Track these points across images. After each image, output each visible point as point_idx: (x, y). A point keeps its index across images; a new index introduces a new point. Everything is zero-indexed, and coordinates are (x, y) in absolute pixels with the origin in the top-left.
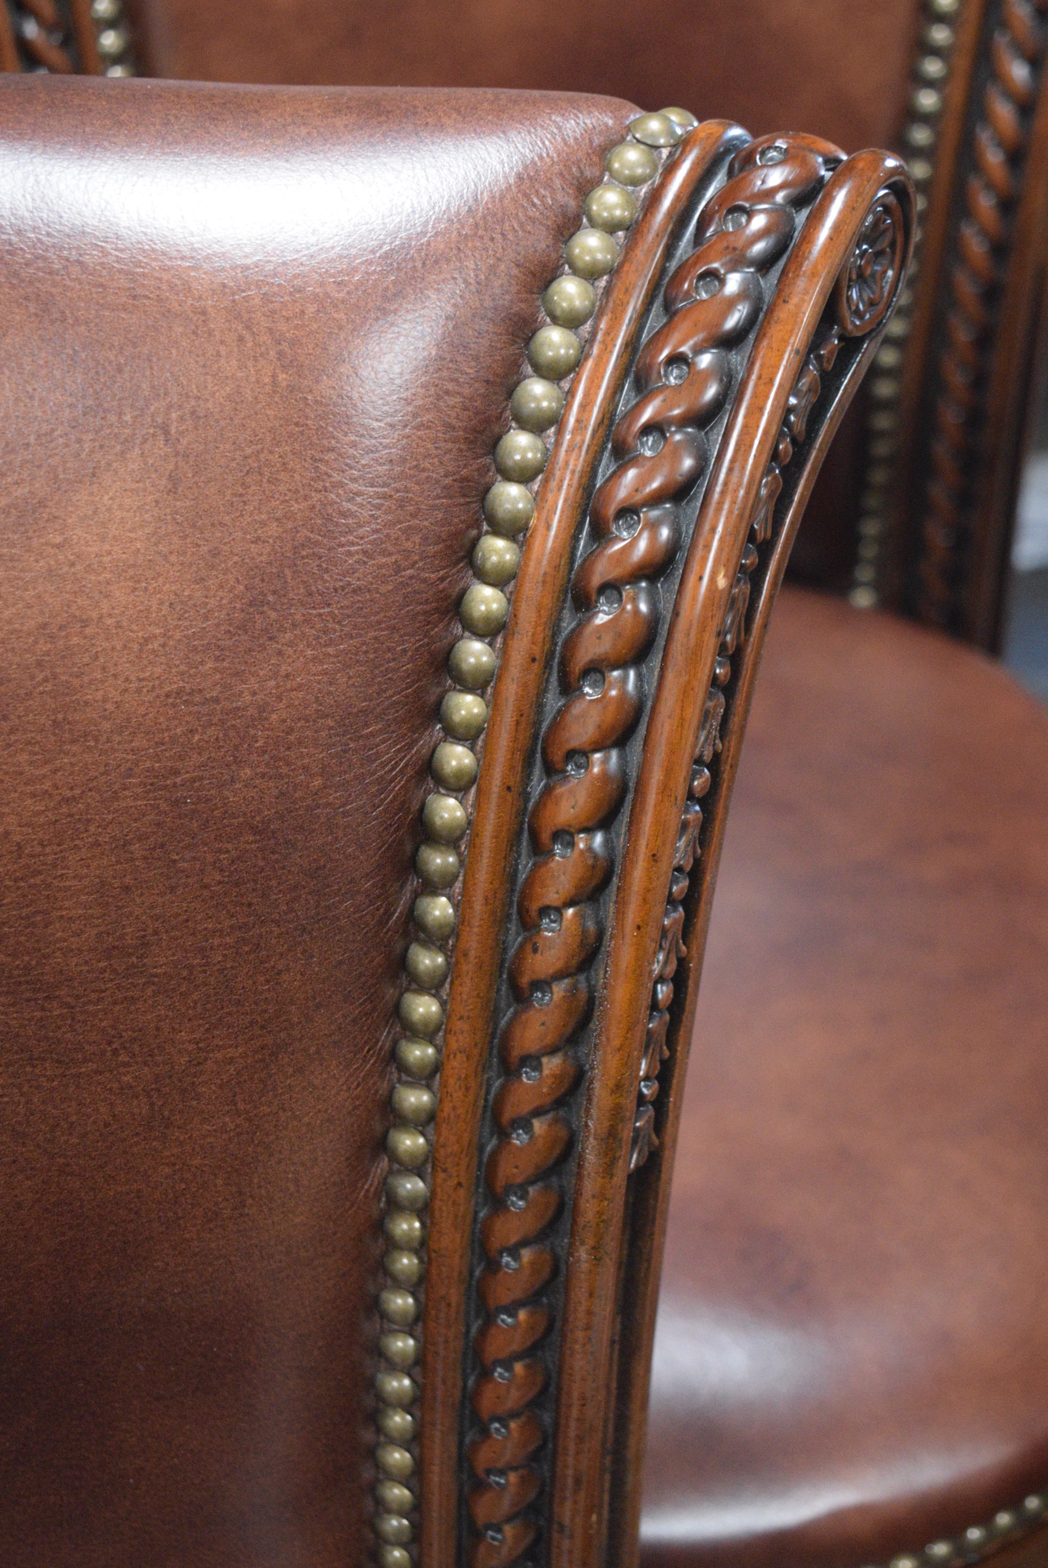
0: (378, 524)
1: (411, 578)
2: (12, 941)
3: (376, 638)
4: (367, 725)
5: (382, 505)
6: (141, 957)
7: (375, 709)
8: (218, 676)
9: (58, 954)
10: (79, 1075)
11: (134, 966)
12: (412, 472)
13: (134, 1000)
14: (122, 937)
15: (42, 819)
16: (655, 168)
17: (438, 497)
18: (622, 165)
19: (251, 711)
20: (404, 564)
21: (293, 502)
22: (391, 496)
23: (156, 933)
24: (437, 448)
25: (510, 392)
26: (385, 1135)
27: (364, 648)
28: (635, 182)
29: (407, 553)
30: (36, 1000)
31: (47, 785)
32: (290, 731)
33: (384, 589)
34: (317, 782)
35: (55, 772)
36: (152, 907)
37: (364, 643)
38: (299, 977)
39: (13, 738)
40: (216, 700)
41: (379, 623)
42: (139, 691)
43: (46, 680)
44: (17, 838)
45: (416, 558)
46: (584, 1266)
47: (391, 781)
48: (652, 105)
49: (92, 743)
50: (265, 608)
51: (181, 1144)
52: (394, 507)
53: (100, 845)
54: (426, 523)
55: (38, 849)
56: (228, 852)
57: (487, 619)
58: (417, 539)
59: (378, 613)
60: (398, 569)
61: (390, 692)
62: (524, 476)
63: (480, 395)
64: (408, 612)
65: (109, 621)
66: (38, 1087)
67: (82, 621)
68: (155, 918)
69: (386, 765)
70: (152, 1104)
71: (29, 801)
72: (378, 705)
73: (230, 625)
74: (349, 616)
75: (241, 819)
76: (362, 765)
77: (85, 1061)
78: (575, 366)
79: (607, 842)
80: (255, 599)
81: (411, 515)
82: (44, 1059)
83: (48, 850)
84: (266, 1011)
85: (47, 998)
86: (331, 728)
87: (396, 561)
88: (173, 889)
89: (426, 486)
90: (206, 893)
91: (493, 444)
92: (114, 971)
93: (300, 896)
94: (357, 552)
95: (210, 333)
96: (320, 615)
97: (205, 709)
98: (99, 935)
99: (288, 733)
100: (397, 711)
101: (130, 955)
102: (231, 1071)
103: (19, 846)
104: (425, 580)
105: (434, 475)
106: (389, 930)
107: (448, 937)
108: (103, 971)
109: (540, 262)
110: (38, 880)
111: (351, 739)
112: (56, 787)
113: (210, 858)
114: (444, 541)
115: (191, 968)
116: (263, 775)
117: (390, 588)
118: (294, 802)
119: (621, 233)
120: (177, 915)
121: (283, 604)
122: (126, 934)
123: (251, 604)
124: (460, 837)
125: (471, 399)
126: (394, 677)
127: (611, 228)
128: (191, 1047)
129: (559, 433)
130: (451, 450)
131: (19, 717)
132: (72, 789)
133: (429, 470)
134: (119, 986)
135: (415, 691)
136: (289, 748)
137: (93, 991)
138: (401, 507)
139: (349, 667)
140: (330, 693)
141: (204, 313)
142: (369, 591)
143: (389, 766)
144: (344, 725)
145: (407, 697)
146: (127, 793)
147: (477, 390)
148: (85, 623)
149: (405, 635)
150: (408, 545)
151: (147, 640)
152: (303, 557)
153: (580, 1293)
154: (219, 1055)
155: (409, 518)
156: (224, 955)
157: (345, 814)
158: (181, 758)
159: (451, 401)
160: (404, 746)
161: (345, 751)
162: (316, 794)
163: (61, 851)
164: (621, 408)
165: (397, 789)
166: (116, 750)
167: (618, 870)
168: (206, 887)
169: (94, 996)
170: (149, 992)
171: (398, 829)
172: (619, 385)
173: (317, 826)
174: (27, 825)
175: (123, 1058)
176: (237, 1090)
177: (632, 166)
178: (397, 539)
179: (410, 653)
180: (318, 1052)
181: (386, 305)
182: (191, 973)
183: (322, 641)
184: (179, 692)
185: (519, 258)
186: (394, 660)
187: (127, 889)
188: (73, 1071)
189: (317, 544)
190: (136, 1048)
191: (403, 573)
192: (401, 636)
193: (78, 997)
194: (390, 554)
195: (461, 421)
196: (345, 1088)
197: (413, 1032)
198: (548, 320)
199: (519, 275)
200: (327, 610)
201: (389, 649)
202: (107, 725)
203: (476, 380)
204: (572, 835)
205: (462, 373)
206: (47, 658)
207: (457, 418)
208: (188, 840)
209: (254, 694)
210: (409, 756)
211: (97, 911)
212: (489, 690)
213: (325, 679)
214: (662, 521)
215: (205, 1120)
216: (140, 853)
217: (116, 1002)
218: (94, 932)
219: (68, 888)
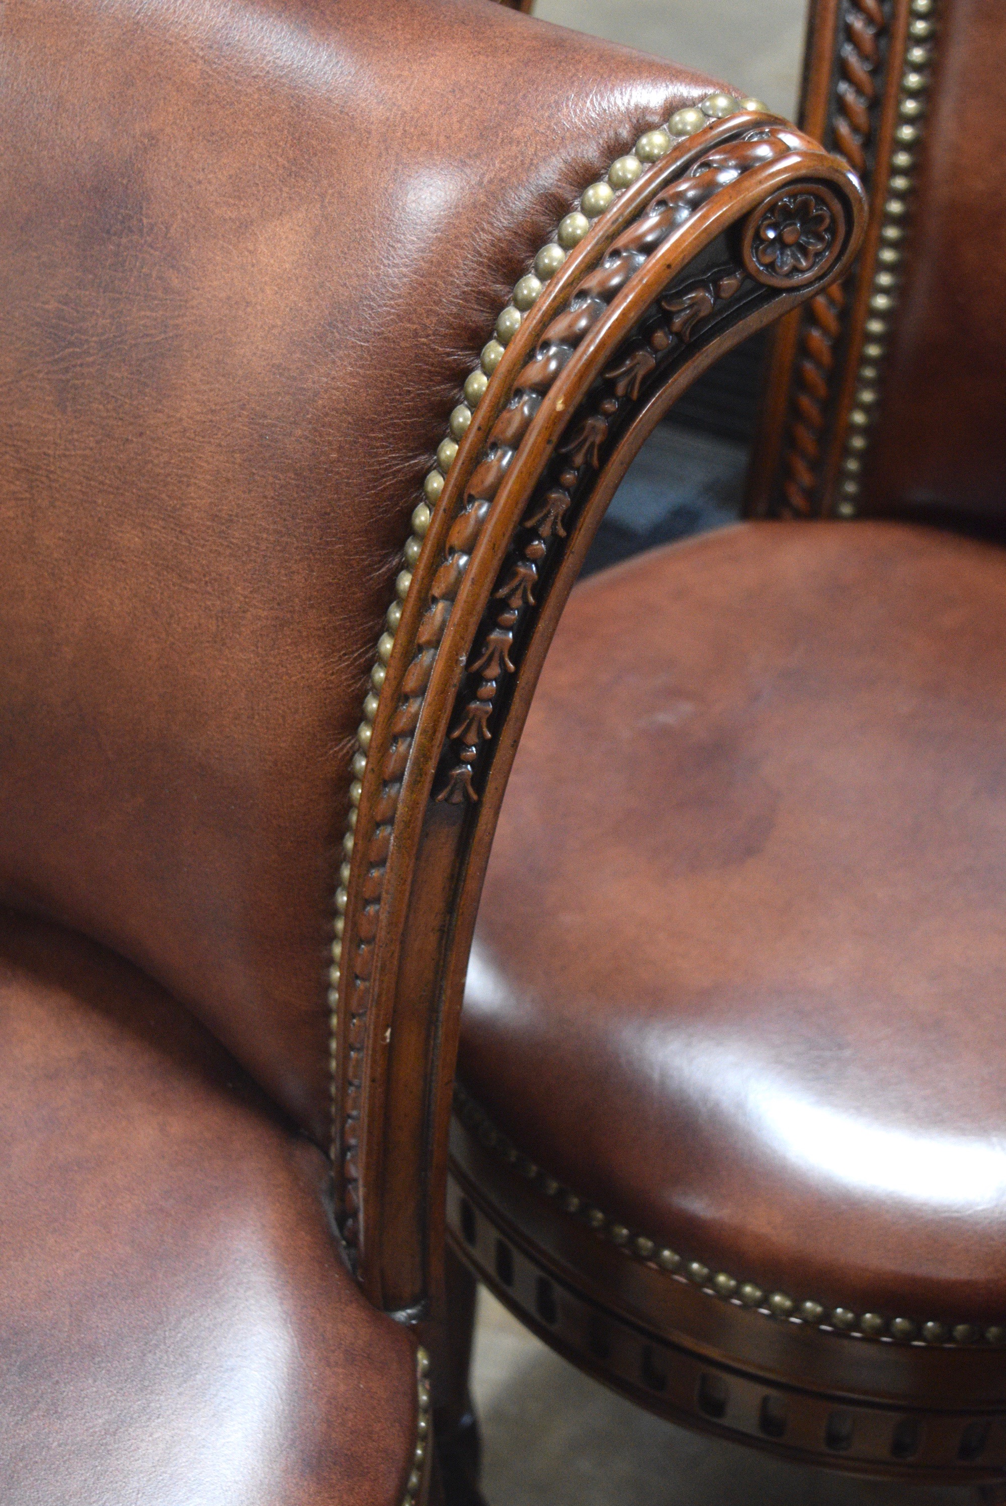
0: (411, 300)
1: (424, 344)
2: (172, 488)
3: (391, 375)
4: (372, 430)
5: (417, 289)
6: (228, 528)
7: (379, 422)
8: (300, 364)
9: (190, 507)
10: (187, 589)
11: (223, 532)
12: (443, 274)
13: (219, 554)
15: (198, 418)
17: (456, 297)
18: (680, 120)
19: (310, 393)
20: (422, 333)
21: (369, 268)
22: (424, 285)
23: (237, 516)
24: (465, 264)
25: (538, 248)
26: (355, 723)
27: (382, 379)
29: (425, 328)
30: (175, 530)
31: (205, 398)
32: (326, 415)
33: (403, 344)
34: (334, 455)
35: (211, 390)
36: (238, 499)
37: (382, 375)
38: (303, 580)
39: (197, 361)
40: (295, 379)
41: (396, 366)
42: (261, 357)
43: (220, 332)
44: (185, 424)
45: (430, 332)
47: (383, 476)
49: (231, 381)
50: (335, 331)
51: (228, 660)
52: (424, 293)
53: (221, 446)
54: (443, 311)
55: (193, 436)
56: (280, 480)
57: (479, 396)
58: (434, 320)
59: (396, 359)
60: (416, 335)
61: (393, 415)
62: (525, 306)
63: (507, 240)
64: (416, 366)
65: (259, 308)
66: (169, 587)
67: (247, 303)
68: (238, 506)
69: (383, 464)
70: (218, 626)
71: (195, 404)
72: (383, 421)
73: (315, 334)
74: (377, 354)
75: (290, 461)
76: (365, 456)
77: (192, 581)
80: (332, 323)
81: (434, 302)
82: (173, 571)
83: (197, 438)
84: (282, 594)
85: (181, 532)
86: (350, 423)
87: (416, 329)
88: (250, 491)
89: (449, 287)
90: (266, 502)
91: (515, 279)
92: (214, 530)
93: (312, 527)
94: (393, 314)
96: (362, 346)
97: (288, 382)
98: (211, 503)
99: (325, 416)
100: (396, 431)
101: (223, 524)
102: (259, 625)
103: (185, 429)
104: (433, 350)
105: (458, 282)
106: (371, 579)
107: (404, 601)
108: (208, 528)
109: (584, 165)
110: (188, 455)
111: (360, 435)
112: (209, 400)
113: (271, 480)
114: (454, 329)
115: (250, 547)
116: (306, 438)
117: (408, 345)
118: (319, 463)
120: (249, 509)
121: (344, 331)
122: (223, 510)
123: (329, 324)
124: (425, 536)
125: (500, 240)
126: (398, 407)
128: (242, 599)
130: (475, 270)
131: (203, 350)
132: (216, 405)
133: (455, 277)
134: (214, 542)
135: (412, 423)
136: (323, 426)
137: (202, 539)
138: (430, 295)
139: (370, 387)
140: (354, 400)
142: (394, 342)
143: (384, 466)
144: (358, 425)
145: (405, 423)
146: (240, 419)
147: (505, 236)
148: (248, 304)
149: (411, 381)
150: (427, 322)
151: (274, 327)
152: (363, 305)
154: (255, 611)
155: (432, 303)
156: (267, 547)
157: (348, 484)
158: (269, 409)
159: (484, 236)
160: (399, 457)
161: (355, 442)
162: (332, 463)
163: (203, 442)
164: (583, 278)
165: (388, 483)
166: (241, 390)
167: (461, 585)
168: (265, 497)
169: (202, 542)
170: (228, 553)
171: (385, 512)
172: (594, 263)
173: (329, 484)
174: (191, 418)
175: (209, 589)
176: (260, 639)
177: (685, 123)
178: (421, 315)
179: (412, 395)
180: (307, 637)
181: (467, 161)
182: (249, 550)
183: (358, 363)
184: (279, 366)
185: (568, 157)
186: (400, 395)
187: (228, 480)
188: (185, 585)
189: (374, 299)
190: (216, 585)
191: (419, 339)
192: (408, 381)
193: (194, 538)
194: (414, 323)
195: (488, 252)
196: (322, 670)
197: (380, 659)
198: (579, 209)
199: (564, 169)
200: (366, 344)
201: (398, 386)
202: (240, 372)
203: (506, 228)
204: (454, 554)
205: (498, 220)
206: (224, 319)
207: (485, 249)
208: (263, 463)
209: (314, 383)
210: (401, 466)
211: (213, 489)
212: (461, 443)
213: (353, 389)
214: (555, 356)
215: (241, 651)
216: (238, 461)
217: (211, 551)
218: (209, 500)
219: (201, 467)
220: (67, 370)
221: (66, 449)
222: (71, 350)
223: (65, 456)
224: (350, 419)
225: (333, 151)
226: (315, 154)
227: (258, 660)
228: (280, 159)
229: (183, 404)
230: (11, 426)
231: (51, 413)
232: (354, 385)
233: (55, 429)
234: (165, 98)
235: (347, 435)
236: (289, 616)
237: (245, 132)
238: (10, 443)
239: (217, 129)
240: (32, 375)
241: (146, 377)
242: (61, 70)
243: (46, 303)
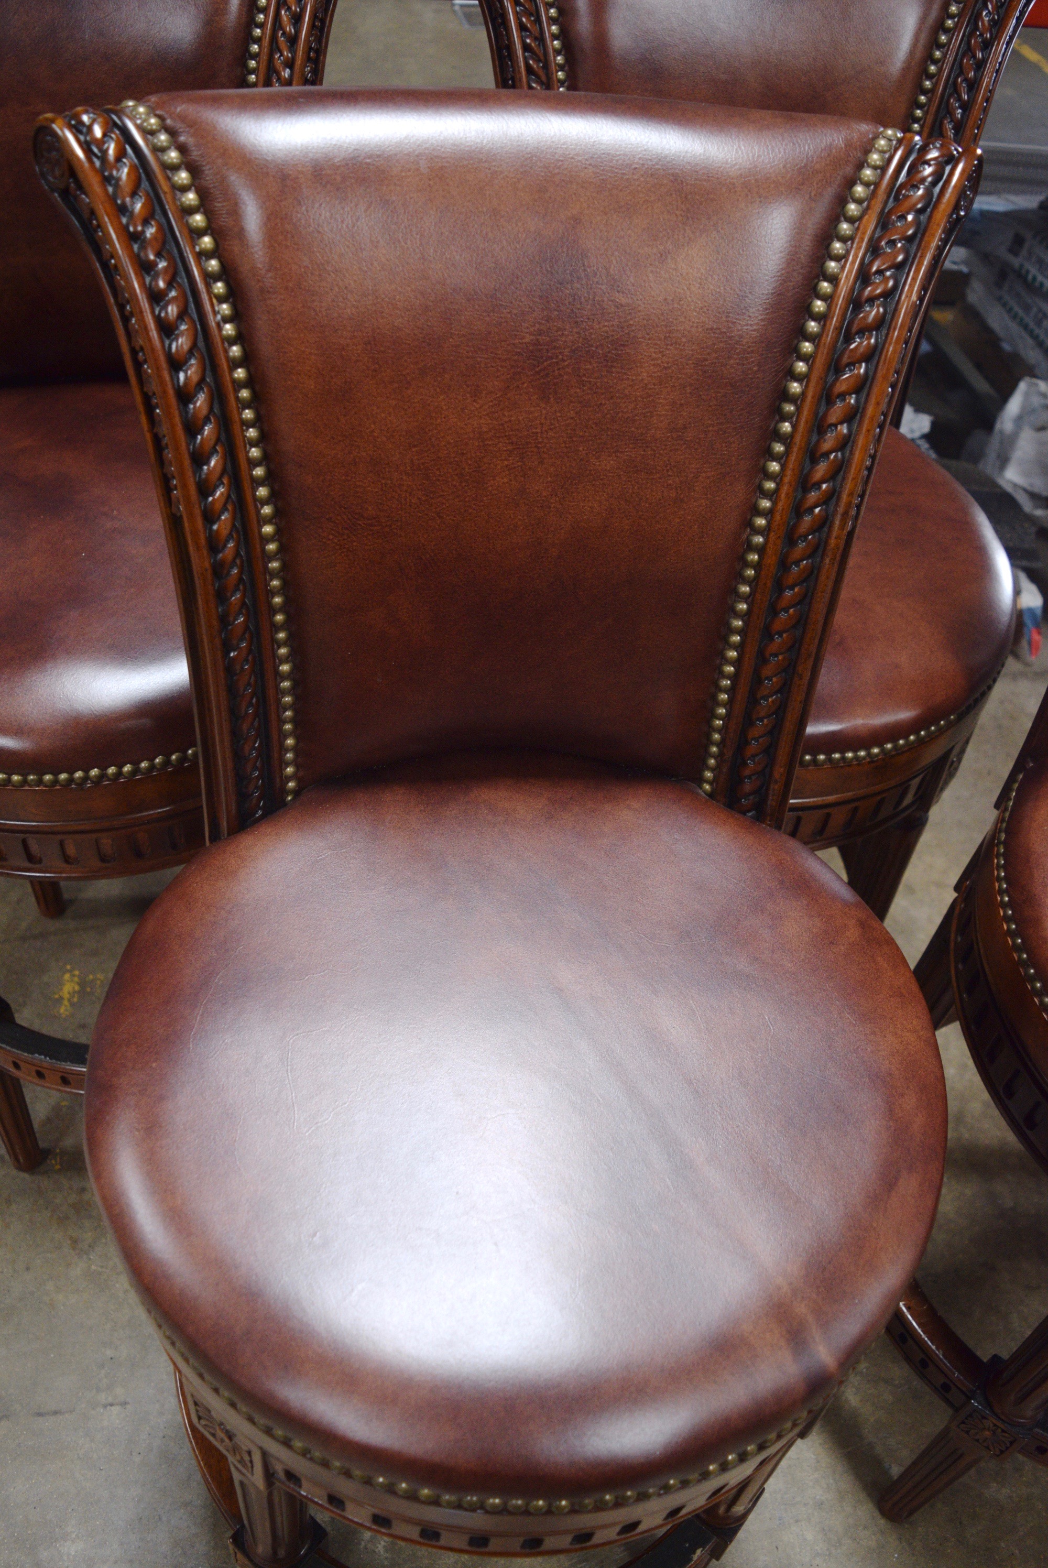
2: (638, 422)
6: (683, 433)
9: (653, 429)
10: (653, 479)
11: (680, 436)
13: (677, 450)
14: (677, 424)
15: (656, 375)
16: (891, 148)
18: (878, 145)
19: (737, 338)
23: (690, 423)
25: (836, 226)
26: (751, 519)
28: (884, 152)
30: (643, 447)
31: (659, 362)
32: (749, 347)
35: (662, 356)
36: (690, 413)
39: (649, 342)
40: (725, 333)
42: (697, 327)
43: (664, 320)
44: (646, 382)
46: (827, 566)
47: (777, 374)
48: (886, 126)
49: (677, 346)
51: (685, 510)
53: (674, 387)
55: (652, 387)
56: (720, 393)
57: (819, 313)
62: (837, 258)
65: (689, 299)
66: (638, 483)
68: (690, 417)
70: (677, 493)
71: (652, 368)
75: (727, 380)
77: (656, 473)
78: (860, 218)
79: (857, 400)
83: (655, 387)
85: (647, 447)
88: (698, 406)
90: (710, 409)
91: (828, 246)
92: (672, 437)
95: (735, 192)
97: (720, 336)
98: (669, 422)
101: (679, 432)
103: (646, 385)
106: (764, 437)
107: (787, 438)
108: (668, 437)
109: (849, 178)
110: (650, 399)
112: (662, 362)
113: (714, 395)
114: (805, 283)
115: (700, 439)
116: (737, 364)
118: (746, 375)
119: (879, 171)
120: (698, 417)
122: (679, 423)
124: (798, 399)
127: (875, 168)
128: (695, 471)
129: (852, 244)
131: (652, 334)
132: (668, 364)
134: (673, 445)
136: (748, 354)
137: (663, 445)
141: (734, 184)
143: (777, 368)
144: (767, 347)
146: (687, 366)
148: (680, 299)
151: (702, 307)
153: (823, 578)
154: (704, 475)
156: (712, 435)
157: (763, 382)
158: (709, 354)
160: (783, 360)
161: (768, 357)
162: (754, 373)
163: (660, 388)
164: (876, 235)
165: (778, 377)
166: (686, 350)
167: (861, 410)
168: (710, 406)
169: (663, 447)
170: (684, 447)
171: (776, 393)
173: (752, 386)
174: (650, 376)
175: (670, 473)
176: (708, 490)
177: (882, 146)
179: (792, 322)
180: (737, 478)
182: (699, 441)
183: (765, 313)
184: (711, 329)
185: (841, 175)
187: (681, 405)
188: (652, 477)
190: (675, 469)
192: (790, 315)
193: (658, 447)
196: (741, 497)
197: (769, 476)
198: (850, 200)
199: (841, 182)
200: (768, 301)
201: (787, 319)
202: (684, 340)
204: (845, 397)
206: (665, 312)
208: (707, 387)
209: (738, 331)
211: (670, 413)
212: (816, 341)
213: (764, 328)
214: (891, 277)
215: (695, 501)
216: (689, 391)
217: (671, 450)
218: (667, 421)
219: (661, 403)
220: (547, 375)
221: (551, 424)
222: (548, 362)
223: (551, 429)
224: (764, 345)
225: (713, 200)
226: (701, 204)
227: (707, 502)
228: (677, 212)
229: (643, 370)
230: (502, 424)
231: (538, 405)
232: (764, 325)
233: (541, 415)
234: (575, 194)
235: (762, 354)
236: (728, 469)
237: (644, 202)
238: (503, 435)
239: (622, 204)
240: (518, 387)
241: (612, 362)
242: (488, 193)
243: (523, 338)
